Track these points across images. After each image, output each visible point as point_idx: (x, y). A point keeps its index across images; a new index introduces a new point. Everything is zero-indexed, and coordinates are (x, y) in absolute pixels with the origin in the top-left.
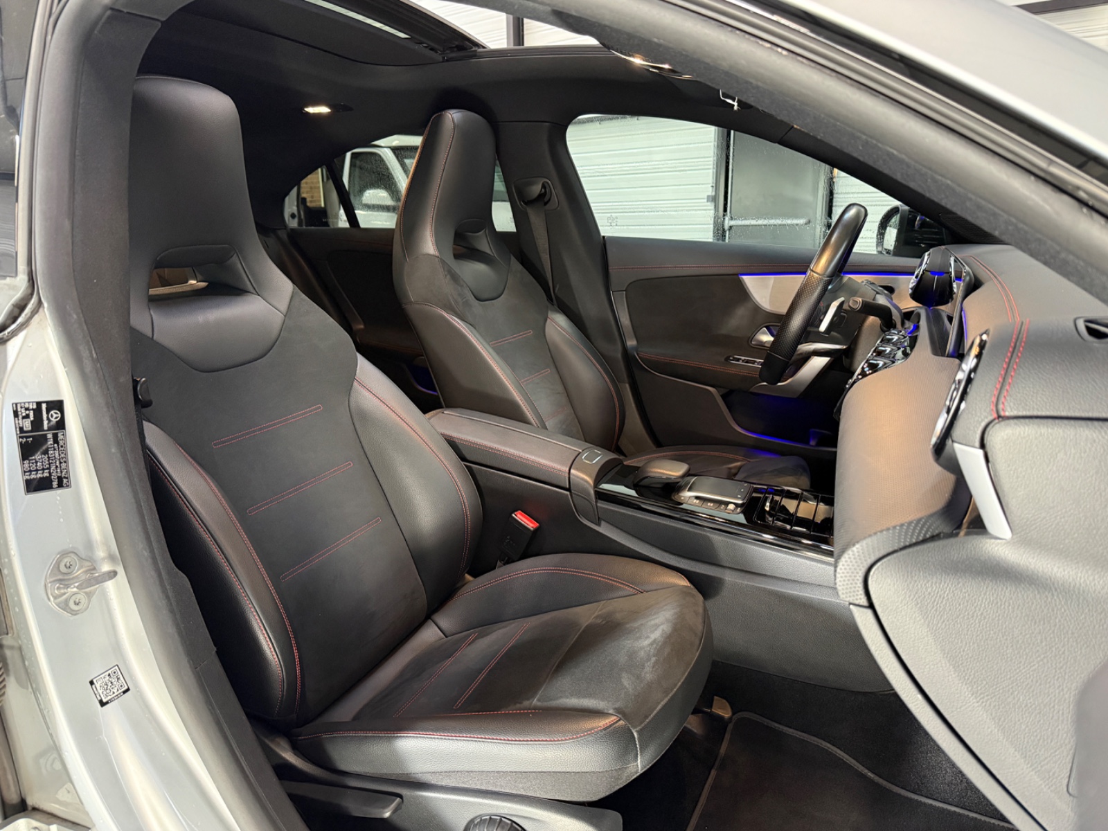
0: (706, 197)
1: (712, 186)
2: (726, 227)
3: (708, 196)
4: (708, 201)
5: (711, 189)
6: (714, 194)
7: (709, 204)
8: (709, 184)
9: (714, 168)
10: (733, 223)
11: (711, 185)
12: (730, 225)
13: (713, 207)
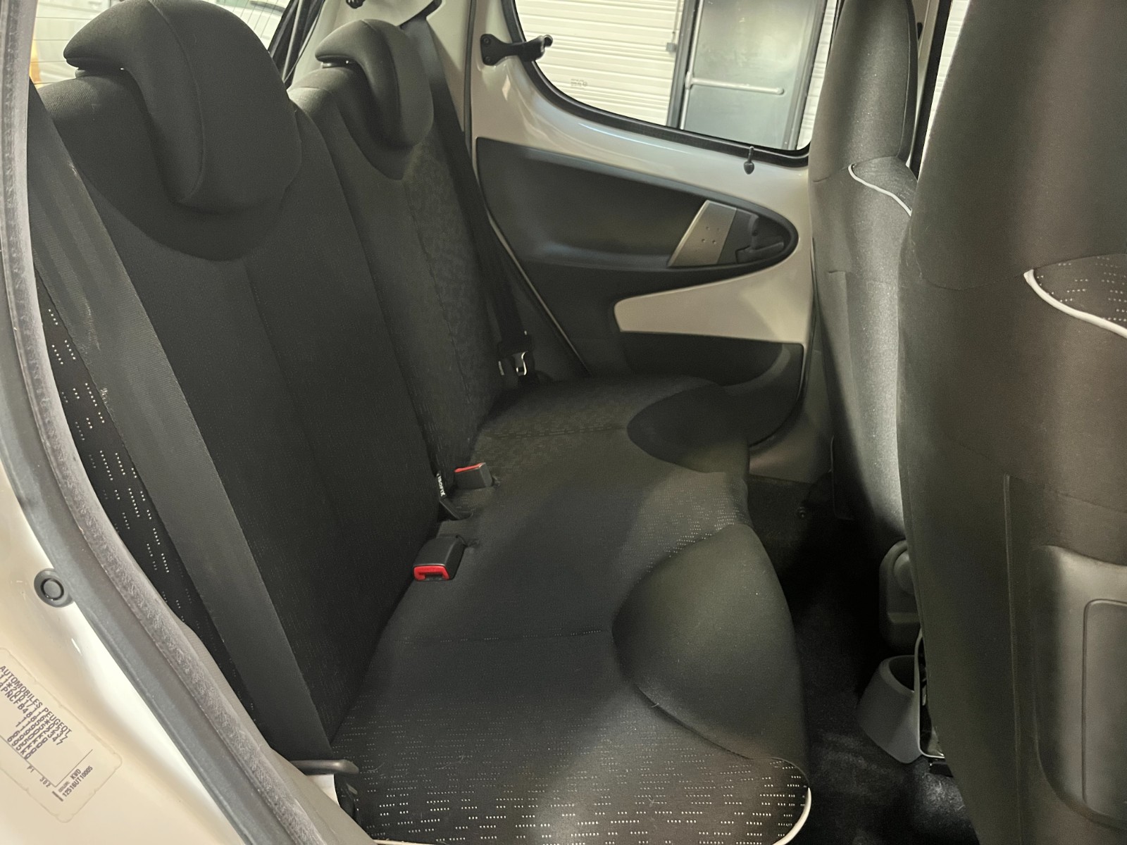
0: (665, 44)
1: (674, 33)
2: (687, 85)
3: (668, 44)
4: (667, 50)
5: (672, 35)
6: (676, 42)
7: (667, 53)
8: (670, 29)
9: (678, 10)
10: (695, 80)
11: (672, 31)
12: (692, 83)
13: (674, 59)
